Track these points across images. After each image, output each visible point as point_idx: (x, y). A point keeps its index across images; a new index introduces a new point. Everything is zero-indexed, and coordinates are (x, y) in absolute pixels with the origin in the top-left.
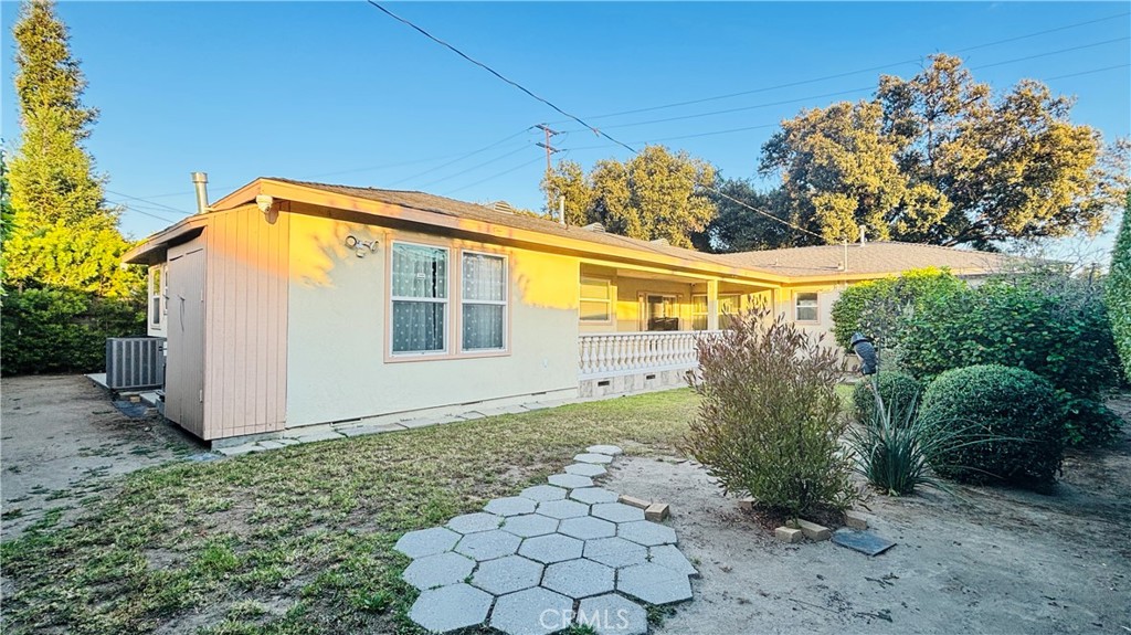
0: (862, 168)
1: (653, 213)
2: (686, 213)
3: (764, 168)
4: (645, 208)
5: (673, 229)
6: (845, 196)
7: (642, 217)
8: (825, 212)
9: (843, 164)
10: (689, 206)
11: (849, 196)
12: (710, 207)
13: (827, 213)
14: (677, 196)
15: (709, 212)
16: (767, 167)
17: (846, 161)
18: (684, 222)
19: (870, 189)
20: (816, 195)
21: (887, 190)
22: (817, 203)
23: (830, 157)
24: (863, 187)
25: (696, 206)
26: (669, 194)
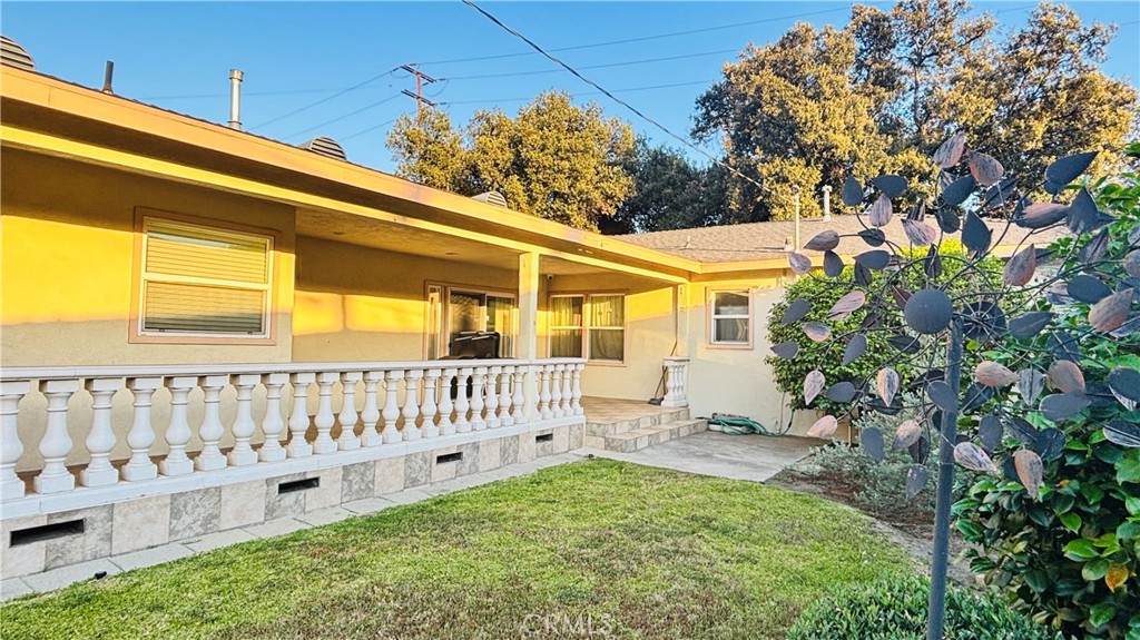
0: (827, 123)
1: (545, 184)
2: (591, 187)
3: (699, 132)
4: (534, 178)
5: (571, 210)
6: (803, 162)
7: (529, 191)
8: (776, 185)
9: (802, 114)
10: (596, 178)
11: (808, 164)
12: (623, 180)
13: (778, 186)
14: (579, 163)
15: (621, 187)
16: (703, 129)
17: (805, 110)
18: (588, 200)
19: (838, 153)
20: (763, 161)
21: (862, 155)
22: (765, 172)
23: (782, 104)
24: (827, 149)
25: (606, 178)
26: (568, 159)
